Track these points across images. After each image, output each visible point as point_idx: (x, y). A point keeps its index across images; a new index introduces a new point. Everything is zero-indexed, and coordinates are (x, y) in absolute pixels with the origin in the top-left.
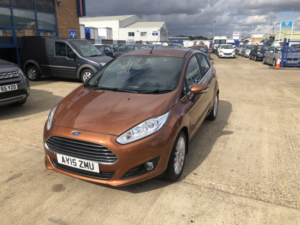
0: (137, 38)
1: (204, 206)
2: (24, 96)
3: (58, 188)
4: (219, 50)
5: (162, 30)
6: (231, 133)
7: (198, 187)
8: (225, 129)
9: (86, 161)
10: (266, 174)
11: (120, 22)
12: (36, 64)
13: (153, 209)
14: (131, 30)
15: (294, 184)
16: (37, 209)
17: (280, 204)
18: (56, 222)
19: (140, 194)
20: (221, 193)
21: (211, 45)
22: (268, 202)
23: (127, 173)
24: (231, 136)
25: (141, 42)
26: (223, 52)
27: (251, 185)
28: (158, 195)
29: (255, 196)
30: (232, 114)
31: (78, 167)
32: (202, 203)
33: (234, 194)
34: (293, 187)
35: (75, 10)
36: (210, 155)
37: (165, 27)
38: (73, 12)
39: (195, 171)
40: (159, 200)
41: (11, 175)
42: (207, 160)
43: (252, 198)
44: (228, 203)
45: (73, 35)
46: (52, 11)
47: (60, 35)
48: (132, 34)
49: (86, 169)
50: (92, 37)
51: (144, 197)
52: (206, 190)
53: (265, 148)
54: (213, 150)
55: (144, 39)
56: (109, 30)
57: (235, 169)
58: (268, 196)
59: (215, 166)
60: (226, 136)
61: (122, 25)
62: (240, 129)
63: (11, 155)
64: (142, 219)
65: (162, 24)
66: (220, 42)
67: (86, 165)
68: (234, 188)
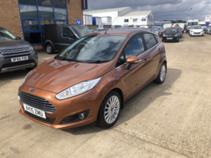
0: (130, 23)
1: (120, 149)
2: (33, 64)
3: (27, 127)
4: (191, 30)
5: (149, 17)
6: (170, 94)
7: (123, 134)
8: (167, 91)
10: (183, 129)
11: (119, 12)
12: (51, 42)
13: (81, 147)
14: (126, 18)
15: (203, 139)
16: (7, 140)
17: (182, 154)
18: (14, 150)
19: (78, 136)
20: (138, 141)
21: (185, 27)
22: (173, 151)
23: (64, 120)
24: (169, 96)
25: (132, 26)
26: (193, 31)
27: (166, 136)
28: (90, 138)
29: (164, 145)
30: (179, 79)
31: (34, 113)
32: (120, 147)
33: (149, 142)
34: (201, 141)
35: (81, 5)
36: (145, 110)
37: (152, 15)
38: (79, 6)
39: (126, 122)
40: (89, 142)
41: (4, 116)
42: (141, 114)
43: (161, 146)
44: (140, 149)
45: (79, 22)
46: (64, 7)
47: (70, 23)
48: (127, 21)
49: (39, 115)
50: (97, 24)
51: (80, 138)
52: (128, 137)
53: (193, 108)
54: (149, 107)
55: (135, 24)
56: (109, 18)
57: (159, 123)
58: (175, 146)
59: (144, 119)
60: (165, 96)
61: (120, 14)
62: (179, 91)
63: (11, 102)
64: (70, 154)
65: (149, 12)
66: (193, 24)
67: (39, 113)
68: (150, 137)
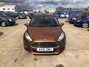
5: (15, 8)
9: (49, 48)
14: (4, 8)
31: (45, 51)
65: (15, 6)
66: (35, 12)
